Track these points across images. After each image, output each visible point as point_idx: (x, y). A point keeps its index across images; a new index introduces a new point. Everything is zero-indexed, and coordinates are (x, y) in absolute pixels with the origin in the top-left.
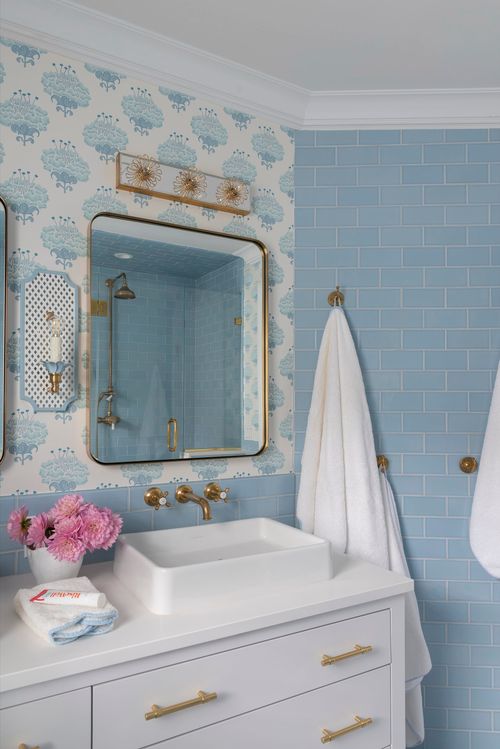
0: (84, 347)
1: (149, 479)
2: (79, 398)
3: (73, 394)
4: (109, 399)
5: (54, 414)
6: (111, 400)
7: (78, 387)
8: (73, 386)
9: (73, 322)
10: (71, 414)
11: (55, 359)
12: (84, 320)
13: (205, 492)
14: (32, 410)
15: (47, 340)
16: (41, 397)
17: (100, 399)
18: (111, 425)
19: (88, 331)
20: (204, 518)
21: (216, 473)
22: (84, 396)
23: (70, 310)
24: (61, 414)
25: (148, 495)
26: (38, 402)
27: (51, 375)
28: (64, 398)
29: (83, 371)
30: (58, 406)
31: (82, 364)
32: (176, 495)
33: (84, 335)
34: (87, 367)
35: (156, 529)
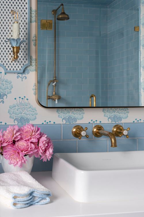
0: (34, 32)
1: (75, 120)
2: (31, 65)
3: (27, 62)
4: (54, 84)
5: (16, 75)
6: (55, 85)
7: (30, 58)
8: (27, 57)
9: (27, 16)
10: (26, 75)
11: (15, 37)
12: (34, 15)
13: (113, 131)
14: (3, 72)
15: (10, 25)
16: (9, 64)
17: (49, 84)
18: (55, 101)
19: (36, 22)
20: (112, 146)
21: (120, 118)
22: (34, 64)
23: (25, 8)
24: (20, 75)
25: (74, 130)
26: (7, 67)
27: (13, 48)
28: (22, 65)
29: (33, 48)
30: (18, 69)
31: (33, 43)
32: (93, 131)
33: (34, 24)
34: (35, 45)
35: (80, 151)
